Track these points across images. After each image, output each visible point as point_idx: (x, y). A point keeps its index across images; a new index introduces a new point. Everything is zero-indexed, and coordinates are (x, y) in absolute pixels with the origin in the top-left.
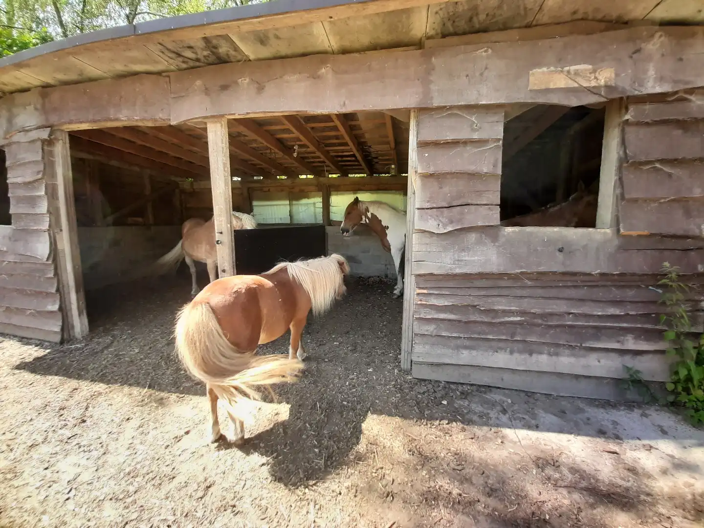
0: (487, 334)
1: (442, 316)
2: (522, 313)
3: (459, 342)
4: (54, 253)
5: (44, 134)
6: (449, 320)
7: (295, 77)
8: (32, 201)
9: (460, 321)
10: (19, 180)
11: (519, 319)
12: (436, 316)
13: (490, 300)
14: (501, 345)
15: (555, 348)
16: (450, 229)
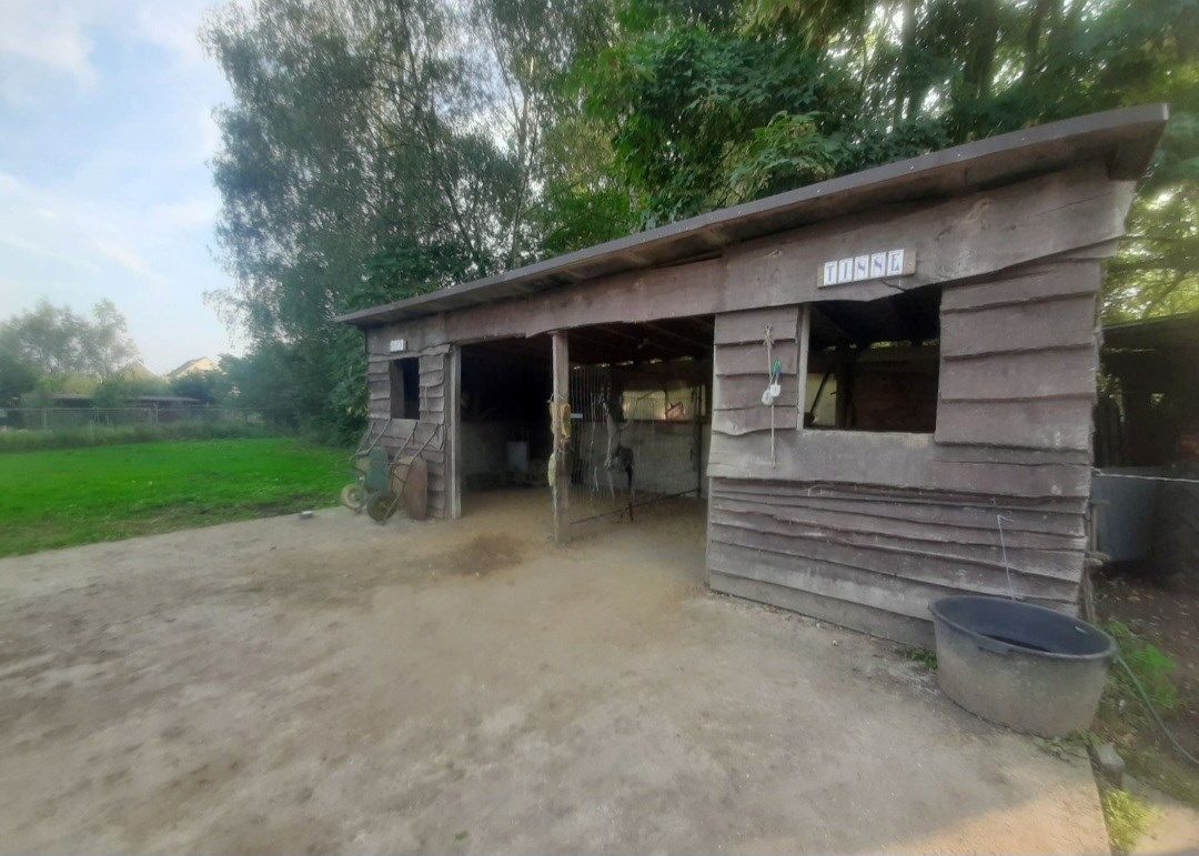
0: (784, 549)
1: (738, 523)
2: (824, 528)
3: (756, 554)
4: (446, 443)
5: (446, 349)
6: (746, 530)
7: (615, 292)
8: (432, 400)
9: (755, 531)
10: (427, 385)
11: (820, 535)
12: (731, 523)
13: (788, 510)
14: (801, 562)
15: (864, 574)
16: (745, 431)
